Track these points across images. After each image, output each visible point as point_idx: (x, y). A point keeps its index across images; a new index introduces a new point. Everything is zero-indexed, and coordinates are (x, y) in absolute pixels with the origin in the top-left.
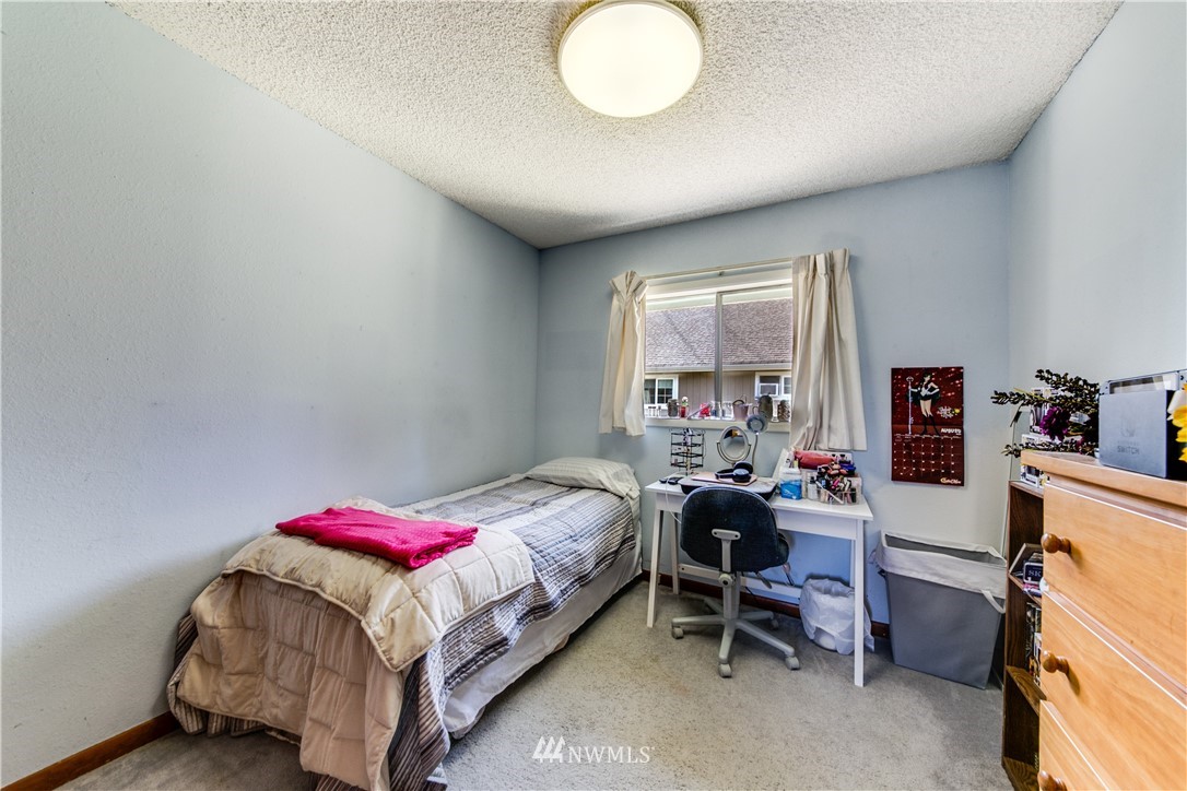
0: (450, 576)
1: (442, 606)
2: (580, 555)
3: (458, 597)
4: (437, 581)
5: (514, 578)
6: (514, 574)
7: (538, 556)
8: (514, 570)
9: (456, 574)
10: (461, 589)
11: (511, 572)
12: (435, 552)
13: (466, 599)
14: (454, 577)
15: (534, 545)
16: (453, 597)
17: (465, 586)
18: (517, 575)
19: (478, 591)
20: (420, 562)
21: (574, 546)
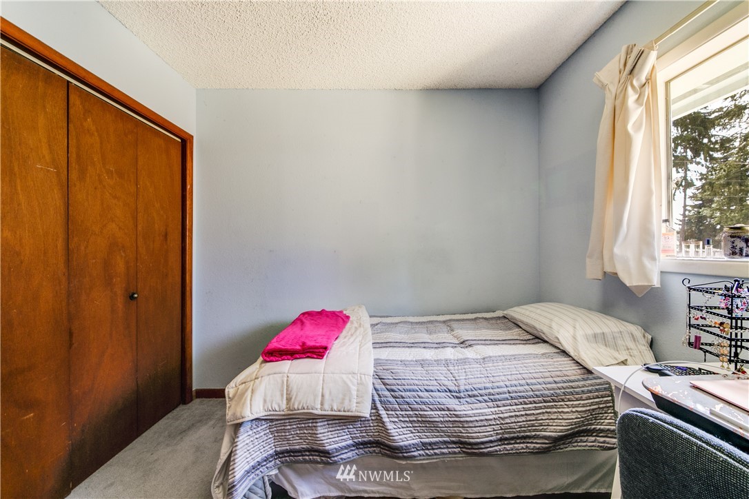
0: (283, 377)
1: (265, 396)
2: (457, 416)
3: (282, 395)
4: (271, 376)
5: (342, 403)
6: (343, 399)
7: (387, 393)
8: (345, 395)
9: (288, 377)
10: (287, 390)
11: (341, 396)
12: (286, 355)
13: (289, 400)
14: (285, 379)
15: (387, 381)
16: (278, 394)
17: (290, 389)
18: (346, 402)
19: (298, 399)
20: (272, 358)
21: (452, 403)
